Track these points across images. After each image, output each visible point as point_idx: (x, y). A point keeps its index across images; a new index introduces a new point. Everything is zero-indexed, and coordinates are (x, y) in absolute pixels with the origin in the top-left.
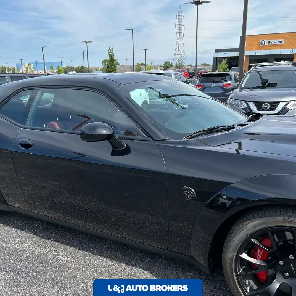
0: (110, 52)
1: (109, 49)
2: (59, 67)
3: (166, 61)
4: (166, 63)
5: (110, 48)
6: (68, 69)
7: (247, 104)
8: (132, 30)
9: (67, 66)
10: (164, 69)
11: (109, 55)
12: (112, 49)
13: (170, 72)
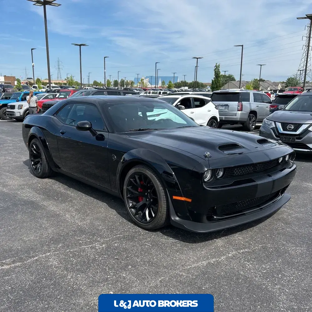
0: (216, 69)
1: (216, 66)
2: (170, 82)
3: (290, 78)
4: (289, 79)
5: (216, 64)
6: (181, 84)
7: (275, 124)
8: (242, 46)
9: (181, 81)
10: (286, 85)
11: (215, 72)
12: (219, 66)
13: (249, 92)
